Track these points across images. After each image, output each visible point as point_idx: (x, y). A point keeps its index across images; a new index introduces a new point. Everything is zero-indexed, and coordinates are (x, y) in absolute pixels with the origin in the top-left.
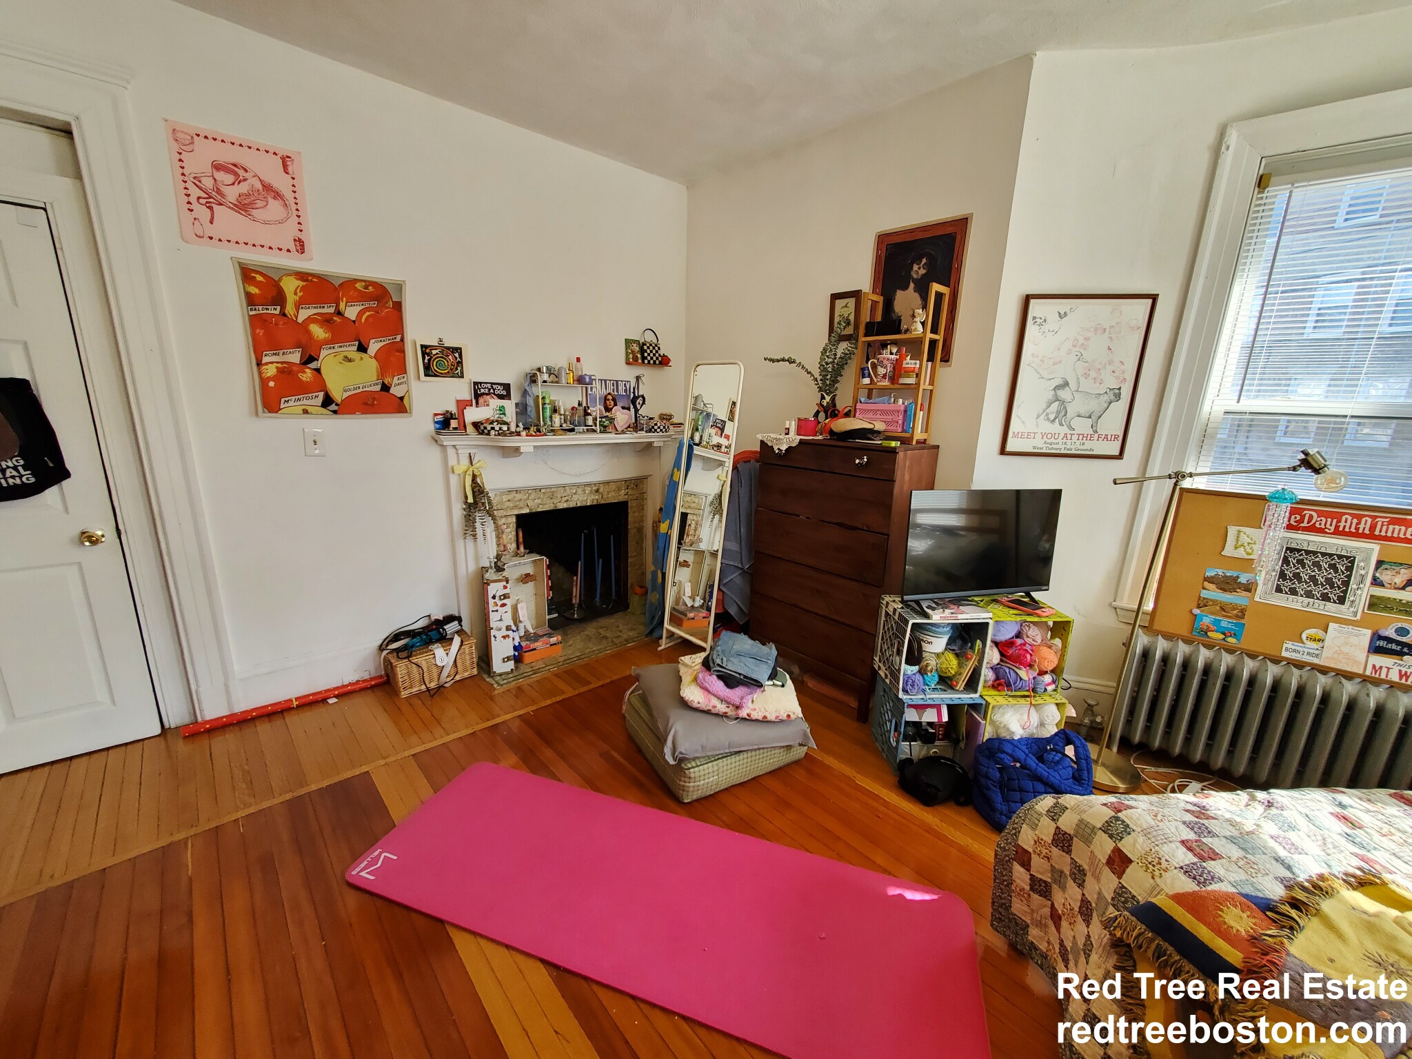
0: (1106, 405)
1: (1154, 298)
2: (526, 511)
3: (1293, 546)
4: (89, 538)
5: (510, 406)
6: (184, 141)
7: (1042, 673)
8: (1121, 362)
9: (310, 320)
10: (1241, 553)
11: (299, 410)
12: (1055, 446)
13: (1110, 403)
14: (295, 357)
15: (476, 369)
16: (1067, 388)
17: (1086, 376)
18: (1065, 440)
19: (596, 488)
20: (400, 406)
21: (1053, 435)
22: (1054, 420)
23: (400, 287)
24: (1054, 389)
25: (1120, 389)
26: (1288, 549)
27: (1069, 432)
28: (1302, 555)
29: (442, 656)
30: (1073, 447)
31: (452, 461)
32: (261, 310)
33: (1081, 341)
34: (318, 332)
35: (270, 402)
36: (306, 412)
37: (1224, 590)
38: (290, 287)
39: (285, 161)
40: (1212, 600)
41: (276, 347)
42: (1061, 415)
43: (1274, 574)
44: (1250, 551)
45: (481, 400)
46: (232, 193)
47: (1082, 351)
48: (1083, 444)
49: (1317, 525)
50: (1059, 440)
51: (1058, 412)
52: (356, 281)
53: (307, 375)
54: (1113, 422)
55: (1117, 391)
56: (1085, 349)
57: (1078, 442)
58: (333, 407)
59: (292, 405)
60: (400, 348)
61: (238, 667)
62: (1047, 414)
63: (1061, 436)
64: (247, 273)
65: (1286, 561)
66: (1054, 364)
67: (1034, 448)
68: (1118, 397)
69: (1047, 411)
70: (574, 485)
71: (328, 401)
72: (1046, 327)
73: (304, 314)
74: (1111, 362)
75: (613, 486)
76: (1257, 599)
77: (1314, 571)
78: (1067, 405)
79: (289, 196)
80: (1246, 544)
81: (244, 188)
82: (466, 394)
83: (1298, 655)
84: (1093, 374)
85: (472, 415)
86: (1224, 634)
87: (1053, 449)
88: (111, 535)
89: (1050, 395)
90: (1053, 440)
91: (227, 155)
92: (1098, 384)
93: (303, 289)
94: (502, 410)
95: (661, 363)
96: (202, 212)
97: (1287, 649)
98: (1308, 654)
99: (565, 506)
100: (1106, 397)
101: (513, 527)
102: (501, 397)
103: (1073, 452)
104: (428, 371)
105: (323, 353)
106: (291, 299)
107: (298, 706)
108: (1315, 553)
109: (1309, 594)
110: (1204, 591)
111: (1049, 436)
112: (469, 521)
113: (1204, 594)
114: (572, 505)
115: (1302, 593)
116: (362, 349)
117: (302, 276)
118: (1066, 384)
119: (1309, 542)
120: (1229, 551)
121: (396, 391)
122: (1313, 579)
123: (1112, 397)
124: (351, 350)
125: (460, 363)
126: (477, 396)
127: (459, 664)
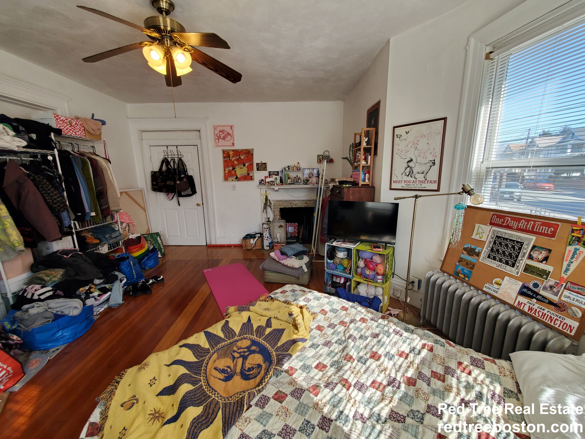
0: (429, 168)
1: (445, 119)
2: (283, 207)
3: (499, 235)
4: (198, 205)
5: (278, 178)
6: (215, 128)
7: (378, 274)
8: (434, 149)
9: (234, 160)
10: (477, 237)
11: (231, 180)
12: (410, 186)
13: (431, 167)
14: (231, 169)
15: (270, 168)
16: (412, 162)
17: (419, 156)
18: (413, 183)
19: (306, 201)
20: (251, 178)
21: (409, 181)
22: (408, 175)
23: (253, 150)
24: (407, 162)
25: (434, 160)
26: (497, 236)
27: (415, 180)
28: (501, 240)
29: (252, 241)
30: (417, 186)
31: (262, 192)
32: (226, 159)
33: (416, 142)
34: (236, 162)
35: (226, 179)
36: (233, 180)
37: (469, 255)
38: (231, 153)
39: (231, 127)
40: (464, 259)
41: (228, 167)
42: (411, 173)
43: (489, 248)
44: (481, 236)
45: (271, 176)
46: (222, 136)
47: (416, 146)
48: (421, 185)
49: (510, 225)
50: (411, 183)
51: (410, 172)
52: (244, 150)
53: (233, 172)
54: (433, 175)
55: (433, 161)
56: (418, 145)
57: (419, 184)
58: (238, 179)
59: (230, 179)
60: (252, 165)
61: (218, 235)
62: (405, 173)
63: (412, 182)
64: (224, 152)
65: (495, 243)
66: (406, 152)
67: (402, 187)
68: (434, 164)
69: (406, 171)
70: (298, 200)
71: (237, 178)
72: (402, 138)
73: (233, 159)
74: (429, 149)
75: (312, 202)
76: (480, 260)
77: (505, 249)
78: (413, 168)
79: (232, 134)
80: (480, 233)
81: (224, 135)
82: (267, 175)
83: (489, 290)
84: (422, 155)
85: (268, 180)
86: (464, 275)
87: (409, 187)
88: (201, 204)
89: (406, 165)
90: (409, 184)
91: (221, 129)
92: (425, 159)
93: (233, 153)
94: (276, 179)
95: (329, 161)
96: (217, 141)
97: (486, 287)
98: (494, 291)
99: (295, 206)
100: (429, 165)
101: (279, 211)
102: (276, 175)
103: (417, 188)
104: (258, 169)
105: (237, 167)
106: (231, 156)
107: (227, 246)
108: (507, 239)
109: (500, 261)
110: (462, 255)
111: (407, 182)
112: (265, 208)
113: (462, 256)
114: (297, 206)
115: (498, 259)
116: (244, 165)
117: (233, 151)
118: (412, 160)
119: (505, 233)
120: (474, 236)
121: (251, 175)
122: (504, 252)
123: (432, 164)
124: (242, 166)
125: (266, 167)
126: (270, 175)
127: (256, 244)
